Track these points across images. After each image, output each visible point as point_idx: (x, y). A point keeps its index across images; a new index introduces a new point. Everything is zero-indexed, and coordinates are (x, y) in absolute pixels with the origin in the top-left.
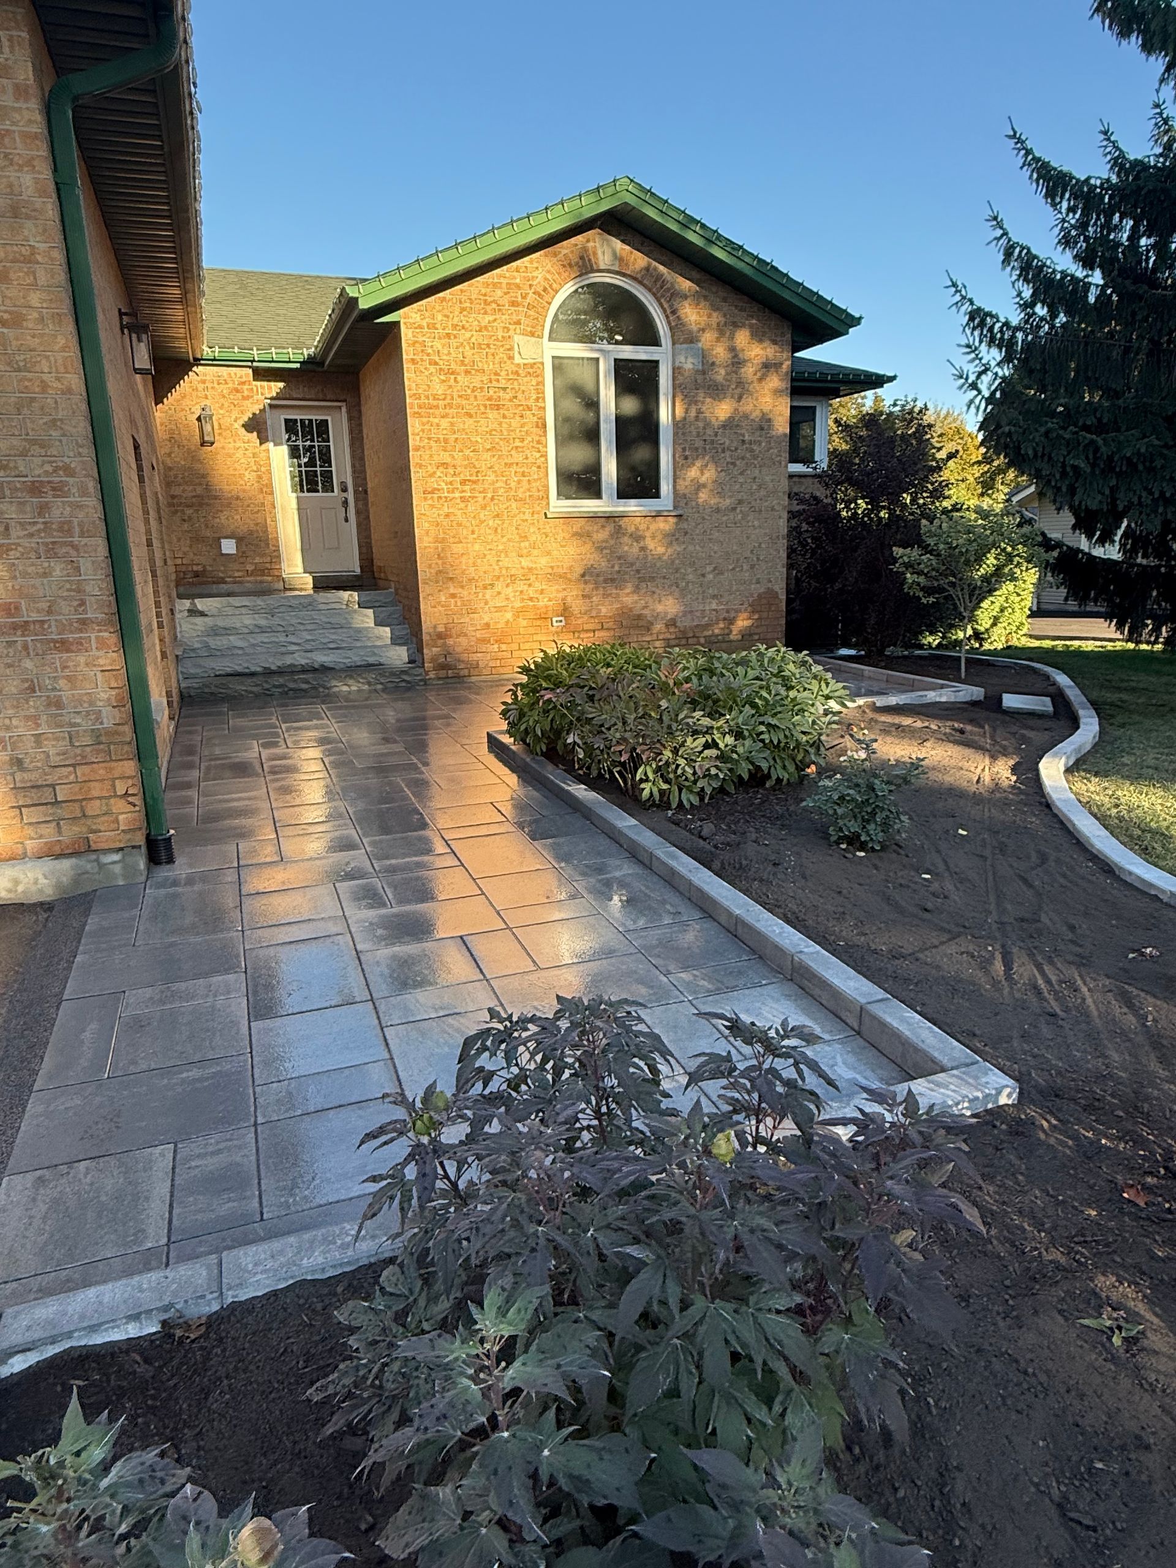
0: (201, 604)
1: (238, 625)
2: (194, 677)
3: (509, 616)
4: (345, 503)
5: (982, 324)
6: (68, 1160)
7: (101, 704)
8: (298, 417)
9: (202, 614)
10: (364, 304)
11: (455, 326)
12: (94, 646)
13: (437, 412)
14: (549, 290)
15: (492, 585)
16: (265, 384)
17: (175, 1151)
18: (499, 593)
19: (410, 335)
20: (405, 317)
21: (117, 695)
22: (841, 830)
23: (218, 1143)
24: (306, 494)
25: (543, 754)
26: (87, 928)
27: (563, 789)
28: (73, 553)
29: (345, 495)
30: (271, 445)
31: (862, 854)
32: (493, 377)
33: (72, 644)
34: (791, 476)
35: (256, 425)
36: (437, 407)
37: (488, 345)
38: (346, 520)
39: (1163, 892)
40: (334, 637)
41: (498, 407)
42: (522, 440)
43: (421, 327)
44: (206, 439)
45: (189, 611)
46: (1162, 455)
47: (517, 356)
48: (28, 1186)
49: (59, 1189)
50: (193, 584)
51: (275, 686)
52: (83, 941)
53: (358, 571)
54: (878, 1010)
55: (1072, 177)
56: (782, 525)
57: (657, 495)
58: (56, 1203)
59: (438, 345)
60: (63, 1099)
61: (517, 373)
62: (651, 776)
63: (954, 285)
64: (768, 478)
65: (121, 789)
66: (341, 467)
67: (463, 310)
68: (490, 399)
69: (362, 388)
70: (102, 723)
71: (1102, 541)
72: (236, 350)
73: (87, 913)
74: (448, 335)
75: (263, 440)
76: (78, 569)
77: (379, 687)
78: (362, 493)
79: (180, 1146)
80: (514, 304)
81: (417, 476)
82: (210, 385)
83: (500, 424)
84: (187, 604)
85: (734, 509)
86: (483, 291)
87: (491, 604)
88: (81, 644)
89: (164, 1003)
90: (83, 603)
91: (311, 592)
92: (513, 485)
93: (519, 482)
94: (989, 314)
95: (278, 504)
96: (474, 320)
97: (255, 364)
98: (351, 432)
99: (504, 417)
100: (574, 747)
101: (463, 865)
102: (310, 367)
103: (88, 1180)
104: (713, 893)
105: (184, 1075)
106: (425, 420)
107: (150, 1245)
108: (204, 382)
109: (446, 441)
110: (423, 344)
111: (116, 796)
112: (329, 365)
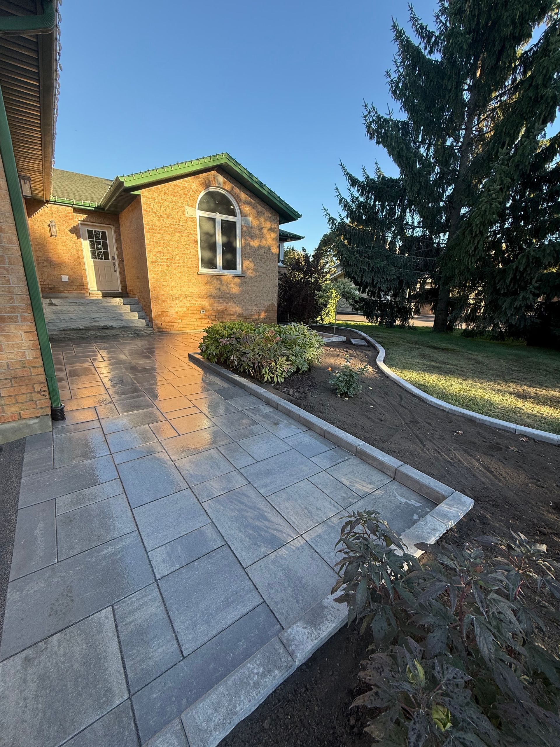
0: (54, 301)
1: (72, 310)
2: (54, 330)
3: (185, 309)
4: (114, 264)
5: (333, 222)
6: (44, 637)
7: (25, 348)
8: (93, 230)
9: (55, 305)
10: (127, 185)
11: (162, 200)
12: (20, 320)
13: (156, 232)
14: (196, 192)
15: (179, 298)
16: (79, 215)
17: (114, 612)
18: (181, 301)
19: (145, 200)
20: (143, 193)
21: (34, 344)
22: (341, 391)
23: (138, 600)
24: (97, 260)
25: (216, 363)
26: (25, 460)
27: (229, 377)
28: (5, 272)
29: (114, 261)
30: (82, 240)
31: (347, 399)
32: (178, 221)
33: (6, 319)
34: (279, 267)
35: (75, 231)
36: (156, 230)
37: (176, 208)
38: (115, 271)
39: (446, 408)
40: (115, 315)
41: (180, 232)
42: (189, 245)
43: (148, 198)
44: (53, 234)
45: (49, 303)
46: (387, 267)
47: (186, 214)
48: (19, 668)
49: (42, 665)
50: (47, 293)
51: (92, 335)
52: (24, 469)
53: (120, 290)
54: (402, 469)
55: (358, 181)
56: (276, 281)
57: (235, 268)
58: (42, 678)
59: (156, 206)
60: (31, 585)
61: (186, 220)
62: (268, 372)
63: (324, 209)
64: (272, 266)
65: (37, 388)
66: (112, 250)
67: (165, 194)
68: (177, 229)
69: (120, 221)
70: (25, 358)
71: (363, 292)
72: (65, 199)
73: (23, 451)
74: (160, 203)
75: (79, 237)
76: (8, 281)
77: (136, 335)
78: (121, 261)
79: (116, 607)
80: (185, 194)
81: (148, 256)
82: (54, 212)
83: (180, 238)
84: (48, 301)
85: (261, 276)
86: (173, 187)
87: (178, 305)
88: (12, 319)
89: (80, 504)
90: (12, 298)
91: (101, 298)
92: (186, 261)
93: (188, 261)
94: (335, 220)
95: (86, 263)
96: (170, 198)
97: (74, 206)
98: (116, 237)
99: (182, 236)
100: (233, 362)
101: (202, 412)
102: (97, 210)
103: (61, 651)
104: (311, 420)
105: (105, 552)
106: (151, 234)
107: (118, 702)
108: (51, 210)
109: (160, 243)
110: (150, 205)
111: (35, 392)
112: (107, 210)
